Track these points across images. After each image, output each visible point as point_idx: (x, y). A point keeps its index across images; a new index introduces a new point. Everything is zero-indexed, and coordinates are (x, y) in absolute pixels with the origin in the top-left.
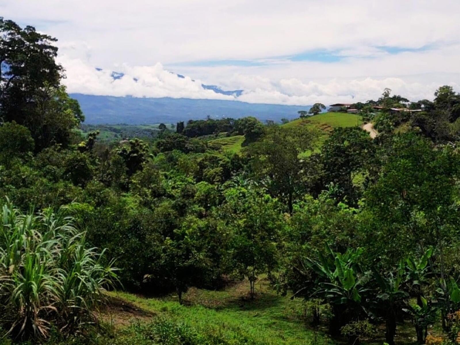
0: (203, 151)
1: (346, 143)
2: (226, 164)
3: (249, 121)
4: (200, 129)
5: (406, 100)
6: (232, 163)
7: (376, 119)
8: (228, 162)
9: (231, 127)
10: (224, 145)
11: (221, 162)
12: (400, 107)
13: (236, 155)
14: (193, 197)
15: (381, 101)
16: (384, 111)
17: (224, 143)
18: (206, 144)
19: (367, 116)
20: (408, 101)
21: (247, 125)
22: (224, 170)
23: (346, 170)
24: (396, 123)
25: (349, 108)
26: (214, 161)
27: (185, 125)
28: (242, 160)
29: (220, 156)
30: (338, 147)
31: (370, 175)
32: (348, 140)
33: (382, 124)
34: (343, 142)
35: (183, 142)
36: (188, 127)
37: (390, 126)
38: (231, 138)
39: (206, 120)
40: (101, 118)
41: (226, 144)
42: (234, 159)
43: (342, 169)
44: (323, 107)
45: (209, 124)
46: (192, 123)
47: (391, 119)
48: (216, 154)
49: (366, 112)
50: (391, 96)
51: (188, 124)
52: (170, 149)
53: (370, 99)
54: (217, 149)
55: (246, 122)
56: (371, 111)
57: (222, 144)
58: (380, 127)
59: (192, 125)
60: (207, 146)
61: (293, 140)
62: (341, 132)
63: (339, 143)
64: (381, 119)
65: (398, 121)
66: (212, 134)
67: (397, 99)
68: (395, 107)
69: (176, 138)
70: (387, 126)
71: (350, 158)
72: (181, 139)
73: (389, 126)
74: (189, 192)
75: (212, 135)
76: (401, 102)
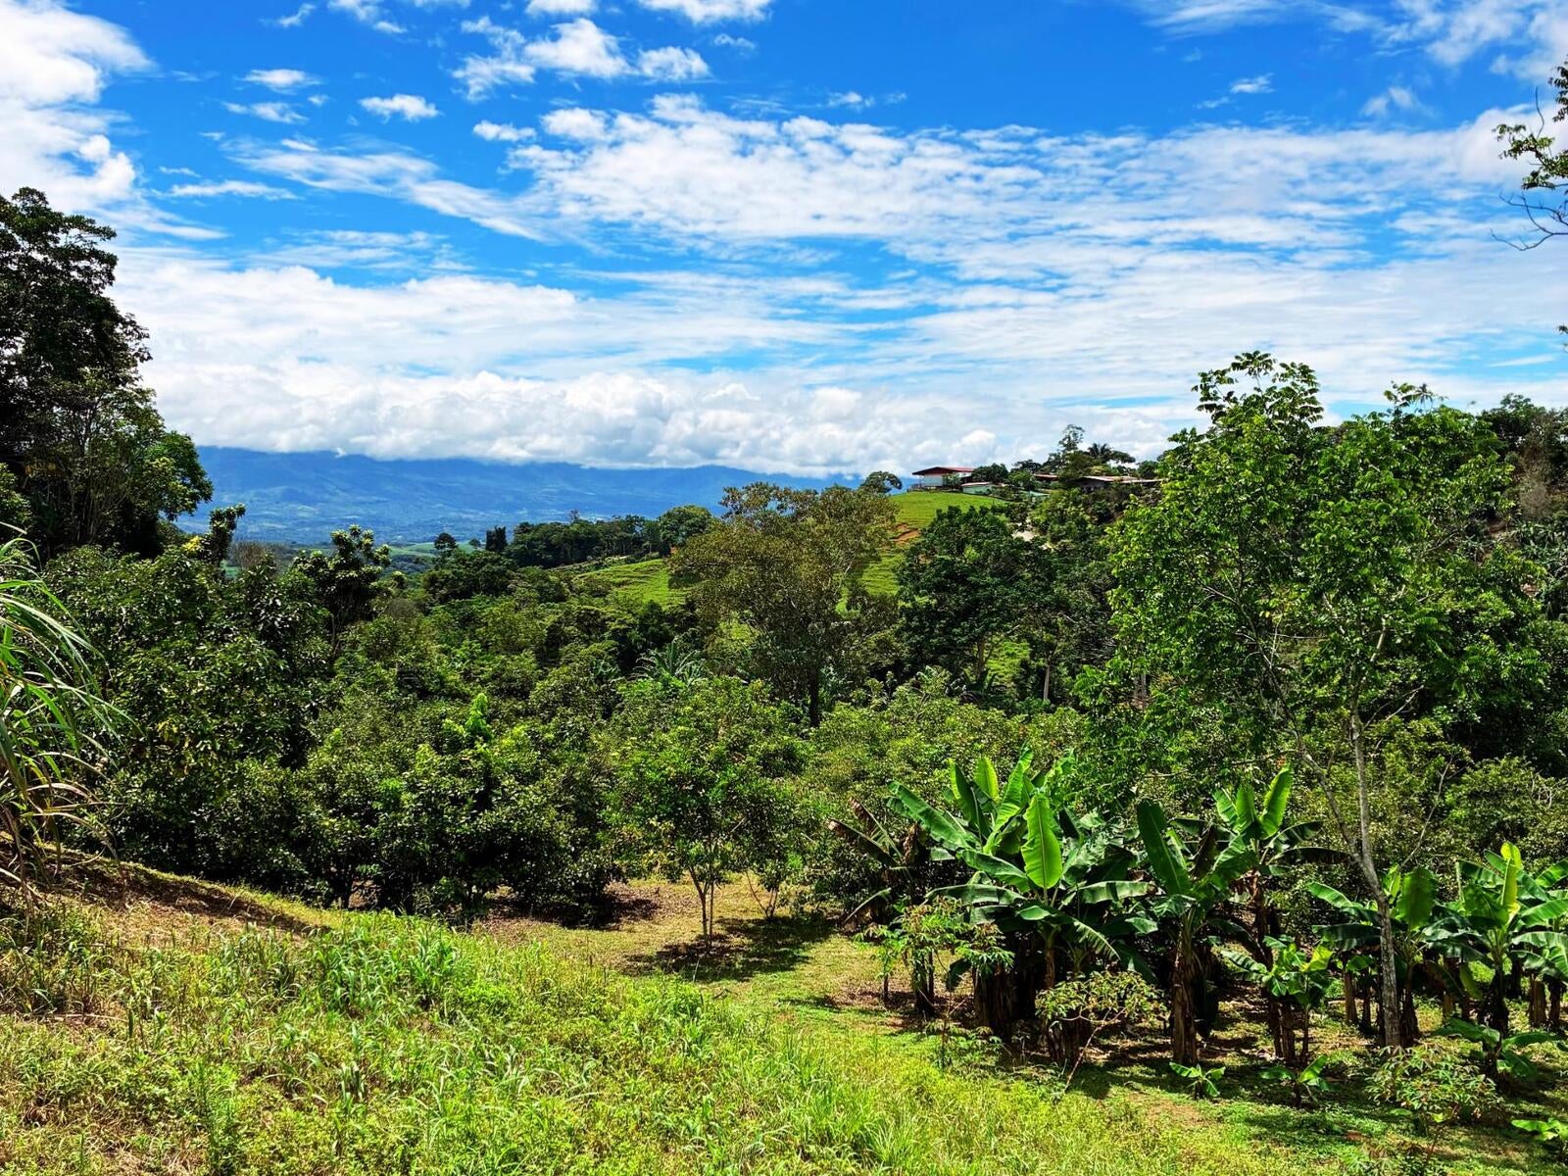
0: (561, 598)
1: (970, 552)
2: (625, 631)
3: (689, 517)
4: (550, 547)
5: (1126, 458)
6: (643, 628)
7: (1046, 505)
8: (633, 625)
9: (638, 542)
10: (619, 585)
11: (613, 626)
12: (1109, 474)
13: (653, 606)
14: (523, 694)
15: (1054, 463)
16: (1068, 483)
17: (618, 580)
18: (568, 580)
19: (1019, 499)
20: (1131, 460)
21: (682, 527)
22: (620, 648)
23: (972, 627)
24: (1100, 515)
25: (969, 480)
26: (591, 625)
27: (510, 538)
28: (672, 619)
29: (609, 611)
30: (948, 564)
31: (1032, 655)
32: (973, 544)
33: (1062, 521)
34: (961, 550)
35: (502, 573)
36: (517, 543)
37: (1086, 524)
38: (638, 565)
39: (568, 523)
40: (279, 526)
41: (624, 583)
42: (647, 617)
43: (959, 626)
44: (895, 481)
45: (576, 533)
46: (528, 531)
47: (1086, 505)
48: (596, 605)
49: (1015, 490)
50: (1084, 447)
51: (517, 532)
52: (466, 594)
53: (1025, 459)
54: (602, 594)
55: (680, 522)
56: (1030, 487)
57: (614, 583)
58: (1056, 527)
59: (528, 536)
60: (570, 588)
61: (821, 527)
62: (957, 520)
63: (950, 552)
64: (1060, 505)
65: (1108, 511)
66: (584, 560)
67: (1101, 454)
68: (1097, 474)
69: (483, 564)
70: (1077, 524)
71: (981, 593)
72: (496, 568)
73: (1082, 523)
74: (515, 680)
75: (583, 565)
76: (1113, 464)
